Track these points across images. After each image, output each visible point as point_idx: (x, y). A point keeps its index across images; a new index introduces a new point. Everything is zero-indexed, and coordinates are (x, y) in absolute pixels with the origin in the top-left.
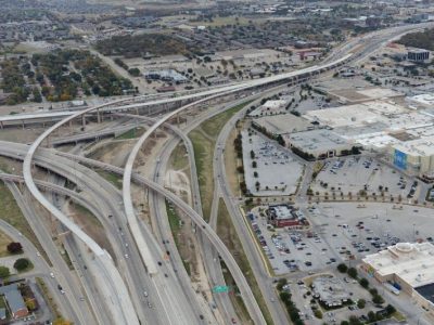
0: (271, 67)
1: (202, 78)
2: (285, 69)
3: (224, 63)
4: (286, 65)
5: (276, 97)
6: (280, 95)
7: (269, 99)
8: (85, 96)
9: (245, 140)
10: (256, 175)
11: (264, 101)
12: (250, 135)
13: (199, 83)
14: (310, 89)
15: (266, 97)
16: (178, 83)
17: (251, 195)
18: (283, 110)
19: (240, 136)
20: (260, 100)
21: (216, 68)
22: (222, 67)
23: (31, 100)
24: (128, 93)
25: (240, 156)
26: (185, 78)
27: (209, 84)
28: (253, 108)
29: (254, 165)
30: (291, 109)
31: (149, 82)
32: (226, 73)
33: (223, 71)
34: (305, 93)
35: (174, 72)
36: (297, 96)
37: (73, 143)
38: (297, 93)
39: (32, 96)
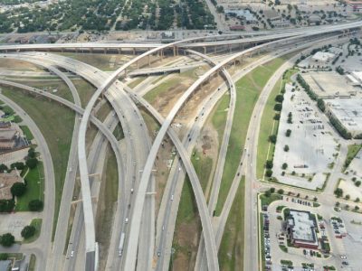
0: (327, 15)
1: (268, 20)
2: (339, 19)
3: (290, 7)
4: (340, 16)
5: (326, 49)
6: (330, 46)
7: (319, 50)
8: (176, 28)
9: (287, 96)
10: (286, 149)
11: (314, 52)
12: (293, 90)
13: (265, 25)
14: (358, 43)
15: (316, 47)
16: (248, 23)
17: (275, 181)
18: (330, 64)
19: (283, 91)
20: (311, 49)
21: (281, 12)
22: (287, 10)
23: (140, 27)
24: (207, 28)
25: (277, 118)
26: (255, 19)
27: (273, 26)
28: (303, 58)
29: (288, 133)
30: (337, 64)
31: (227, 19)
32: (288, 18)
33: (287, 15)
34: (353, 47)
35: (248, 12)
36: (345, 50)
37: (146, 75)
38: (345, 46)
39: (141, 23)
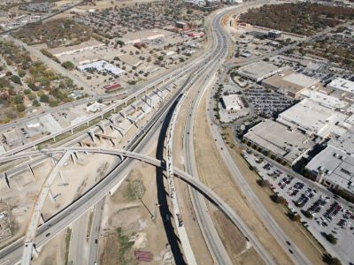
1: (134, 68)
13: (136, 75)
16: (117, 77)
21: (136, 54)
